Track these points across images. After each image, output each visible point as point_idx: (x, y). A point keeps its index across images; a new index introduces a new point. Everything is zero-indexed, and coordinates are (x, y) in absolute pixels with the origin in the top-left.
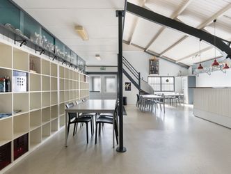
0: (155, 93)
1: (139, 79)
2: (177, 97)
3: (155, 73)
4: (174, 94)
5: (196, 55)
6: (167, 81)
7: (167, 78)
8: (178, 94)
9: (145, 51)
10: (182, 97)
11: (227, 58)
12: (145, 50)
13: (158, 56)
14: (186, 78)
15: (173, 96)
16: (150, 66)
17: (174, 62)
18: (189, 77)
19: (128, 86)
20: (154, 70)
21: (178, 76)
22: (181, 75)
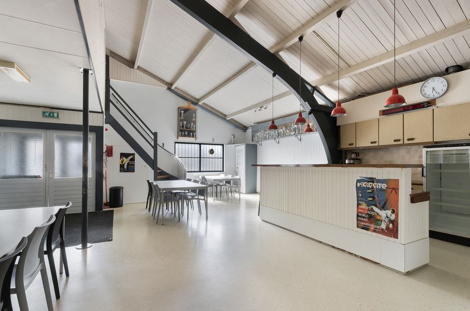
0: (188, 175)
1: (155, 147)
2: (228, 182)
3: (189, 136)
4: (222, 176)
5: (261, 106)
6: (212, 152)
7: (211, 147)
8: (229, 177)
9: (169, 89)
10: (237, 183)
11: (310, 113)
12: (169, 86)
13: (195, 102)
14: (242, 148)
15: (221, 181)
16: (180, 120)
17: (223, 117)
18: (248, 146)
19: (126, 161)
20: (186, 129)
21: (230, 143)
22: (234, 141)
